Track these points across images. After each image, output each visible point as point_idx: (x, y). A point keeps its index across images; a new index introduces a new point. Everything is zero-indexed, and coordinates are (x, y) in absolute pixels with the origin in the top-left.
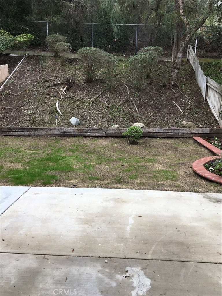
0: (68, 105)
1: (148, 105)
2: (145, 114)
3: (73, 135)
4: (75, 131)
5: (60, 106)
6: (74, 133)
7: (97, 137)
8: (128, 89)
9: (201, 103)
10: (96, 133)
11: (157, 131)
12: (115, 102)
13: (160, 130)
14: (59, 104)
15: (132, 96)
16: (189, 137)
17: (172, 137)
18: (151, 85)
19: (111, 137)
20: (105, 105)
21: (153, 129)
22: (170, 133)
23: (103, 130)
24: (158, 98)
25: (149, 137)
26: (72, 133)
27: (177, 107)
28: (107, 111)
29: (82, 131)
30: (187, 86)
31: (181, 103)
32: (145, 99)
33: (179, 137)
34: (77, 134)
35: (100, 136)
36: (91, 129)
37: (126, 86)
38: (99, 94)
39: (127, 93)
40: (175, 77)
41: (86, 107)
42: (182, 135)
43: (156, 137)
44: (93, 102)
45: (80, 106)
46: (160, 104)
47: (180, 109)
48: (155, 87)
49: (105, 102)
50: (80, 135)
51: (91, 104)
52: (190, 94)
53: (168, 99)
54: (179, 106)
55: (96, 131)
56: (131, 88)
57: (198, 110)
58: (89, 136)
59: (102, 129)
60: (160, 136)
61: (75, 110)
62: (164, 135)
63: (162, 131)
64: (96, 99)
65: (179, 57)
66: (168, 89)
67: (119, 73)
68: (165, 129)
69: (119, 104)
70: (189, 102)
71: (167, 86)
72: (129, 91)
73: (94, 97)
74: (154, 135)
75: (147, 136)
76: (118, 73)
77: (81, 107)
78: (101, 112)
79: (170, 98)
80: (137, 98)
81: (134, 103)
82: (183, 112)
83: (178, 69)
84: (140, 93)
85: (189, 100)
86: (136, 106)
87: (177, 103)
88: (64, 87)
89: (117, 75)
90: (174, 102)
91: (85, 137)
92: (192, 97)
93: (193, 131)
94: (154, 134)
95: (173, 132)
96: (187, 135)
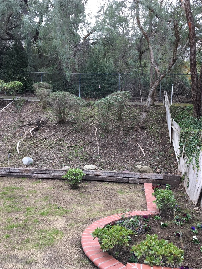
0: (30, 145)
1: (112, 146)
2: (106, 155)
3: (19, 175)
4: (22, 172)
5: (21, 145)
6: (20, 173)
7: (43, 179)
8: (96, 130)
9: (167, 146)
10: (42, 174)
11: (106, 174)
12: (79, 143)
13: (109, 173)
14: (21, 144)
15: (98, 137)
16: (140, 182)
17: (122, 182)
18: (120, 127)
19: (58, 179)
20: (67, 145)
21: (102, 172)
22: (120, 178)
23: (50, 171)
24: (124, 140)
25: (98, 181)
26: (18, 174)
27: (140, 149)
28: (67, 151)
29: (28, 171)
30: (157, 129)
31: (146, 145)
32: (110, 141)
33: (130, 182)
34: (23, 175)
35: (46, 178)
36: (37, 170)
37: (95, 127)
38: (66, 135)
39: (94, 134)
40: (143, 120)
41: (47, 147)
42: (132, 180)
43: (105, 181)
44: (57, 142)
45: (41, 146)
46: (124, 146)
47: (143, 152)
48: (123, 129)
49: (68, 142)
50: (26, 176)
51: (54, 144)
52: (157, 137)
53: (133, 141)
54: (143, 148)
55: (43, 173)
56: (99, 130)
57: (161, 153)
58: (35, 178)
59: (48, 170)
60: (109, 180)
61: (34, 149)
62: (113, 179)
63: (111, 174)
64: (61, 139)
65: (148, 101)
66: (136, 131)
67: (94, 116)
68: (114, 173)
69: (82, 144)
70: (154, 144)
71: (134, 128)
72: (97, 133)
73: (60, 138)
74: (102, 179)
75: (95, 179)
76: (92, 116)
77: (43, 146)
78: (61, 152)
79: (136, 140)
80: (103, 139)
81: (98, 144)
82: (145, 154)
83: (147, 112)
84: (108, 134)
85: (155, 142)
86: (98, 147)
87: (140, 145)
88: (33, 128)
89: (91, 117)
90: (138, 144)
91: (31, 178)
92: (159, 139)
93: (144, 177)
94: (102, 177)
95: (122, 176)
96: (138, 181)
